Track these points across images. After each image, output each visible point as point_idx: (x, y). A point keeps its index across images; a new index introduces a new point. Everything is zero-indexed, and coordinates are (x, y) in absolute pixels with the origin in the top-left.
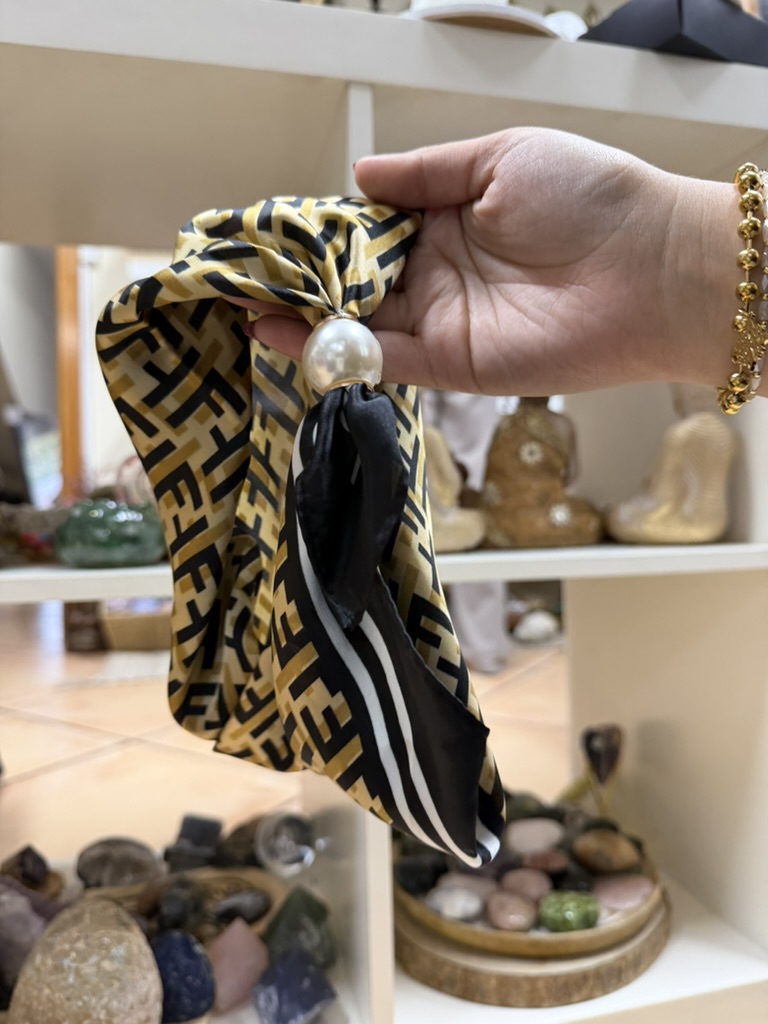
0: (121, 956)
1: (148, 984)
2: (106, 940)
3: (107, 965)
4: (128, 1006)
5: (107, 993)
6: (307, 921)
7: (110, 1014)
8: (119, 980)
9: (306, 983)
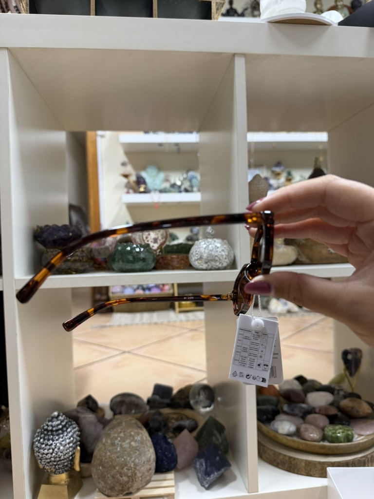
0: (139, 441)
1: (150, 453)
2: (132, 433)
4: (143, 462)
5: (134, 456)
6: (215, 432)
7: (135, 465)
8: (139, 451)
9: (218, 458)
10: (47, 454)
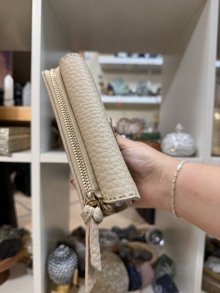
0: (119, 271)
2: (115, 265)
3: (115, 273)
5: (115, 281)
6: (167, 265)
7: (116, 288)
8: (119, 278)
9: (171, 286)
10: (56, 273)
